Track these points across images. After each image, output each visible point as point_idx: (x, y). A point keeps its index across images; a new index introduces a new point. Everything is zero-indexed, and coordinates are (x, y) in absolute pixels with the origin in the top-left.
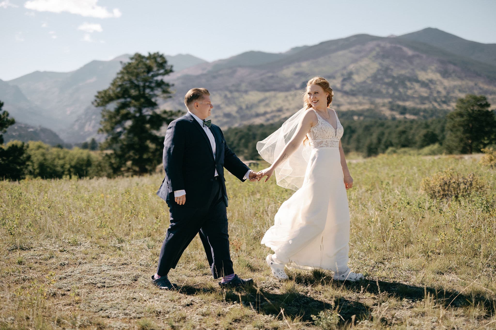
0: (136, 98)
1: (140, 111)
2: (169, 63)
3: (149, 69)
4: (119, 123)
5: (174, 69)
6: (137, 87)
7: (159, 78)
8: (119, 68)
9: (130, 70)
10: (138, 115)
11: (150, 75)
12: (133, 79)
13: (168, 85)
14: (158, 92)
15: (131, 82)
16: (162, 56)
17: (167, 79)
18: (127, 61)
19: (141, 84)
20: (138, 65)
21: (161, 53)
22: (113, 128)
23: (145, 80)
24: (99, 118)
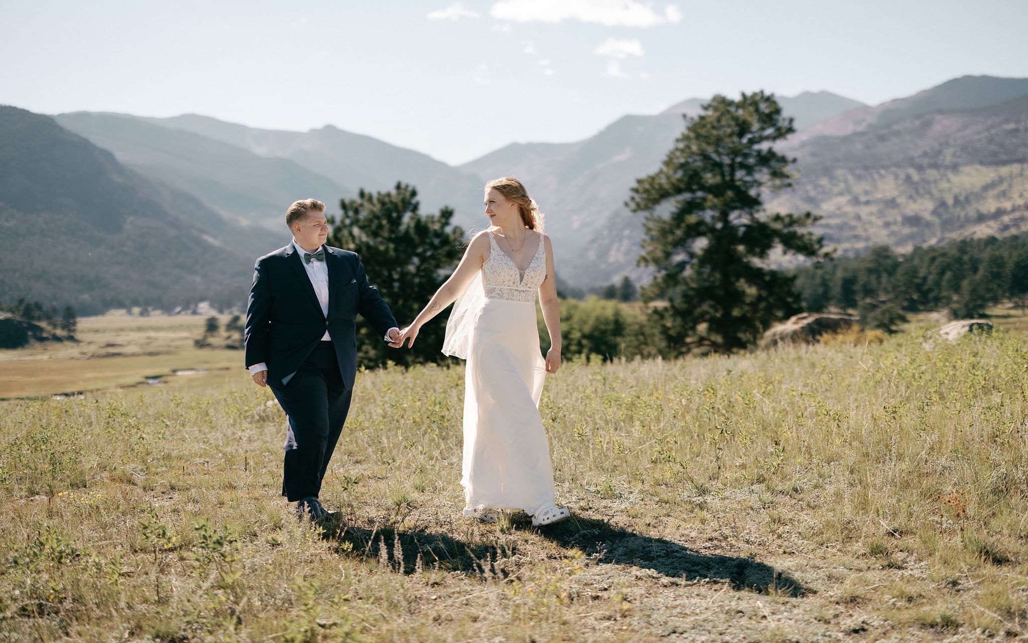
0: (716, 190)
1: (724, 216)
2: (786, 113)
3: (743, 128)
4: (680, 243)
5: (796, 125)
6: (717, 166)
7: (764, 146)
8: (680, 129)
9: (703, 132)
10: (719, 226)
11: (745, 140)
12: (710, 150)
13: (783, 160)
14: (763, 175)
15: (705, 157)
16: (769, 100)
17: (780, 147)
18: (695, 112)
19: (726, 160)
20: (719, 120)
21: (767, 93)
22: (668, 255)
23: (735, 152)
24: (641, 235)
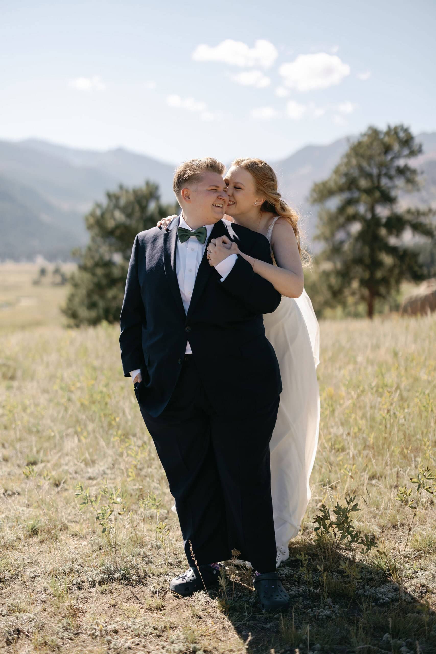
0: (369, 192)
1: (372, 210)
2: (417, 141)
3: (387, 149)
4: (343, 226)
5: (424, 148)
6: (369, 176)
7: (401, 162)
8: (345, 149)
9: (361, 151)
10: (369, 216)
11: (389, 157)
12: (364, 164)
13: (414, 172)
14: (400, 182)
15: (361, 168)
16: (406, 131)
17: (413, 163)
18: (355, 141)
19: (375, 171)
20: (371, 143)
21: (405, 126)
22: (333, 234)
23: (381, 165)
24: (316, 220)
